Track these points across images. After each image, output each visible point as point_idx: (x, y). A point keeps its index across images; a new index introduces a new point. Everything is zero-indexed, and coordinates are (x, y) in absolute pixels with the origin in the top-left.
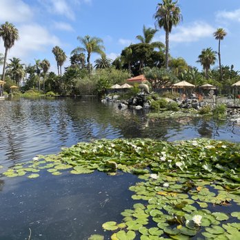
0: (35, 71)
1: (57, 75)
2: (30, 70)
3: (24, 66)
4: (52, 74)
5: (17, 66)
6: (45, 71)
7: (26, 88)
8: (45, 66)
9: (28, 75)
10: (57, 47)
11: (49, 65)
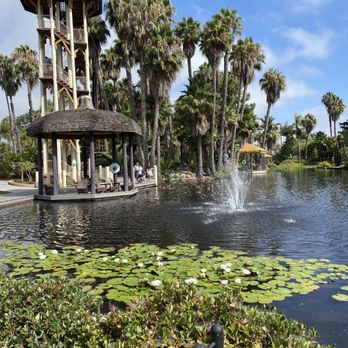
0: (294, 132)
1: (329, 135)
2: (286, 132)
3: (279, 127)
4: (320, 135)
5: (270, 128)
6: (309, 131)
7: (280, 158)
8: (309, 124)
9: (284, 139)
10: (329, 94)
11: (315, 122)
